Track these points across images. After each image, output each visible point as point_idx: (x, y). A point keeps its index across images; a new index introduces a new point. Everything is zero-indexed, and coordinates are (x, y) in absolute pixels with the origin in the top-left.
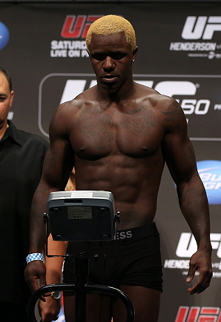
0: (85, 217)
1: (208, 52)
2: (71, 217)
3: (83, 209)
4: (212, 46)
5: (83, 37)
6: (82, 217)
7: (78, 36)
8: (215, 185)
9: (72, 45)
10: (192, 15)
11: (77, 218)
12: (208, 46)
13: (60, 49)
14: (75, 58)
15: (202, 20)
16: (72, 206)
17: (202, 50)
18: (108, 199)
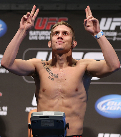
0: (50, 125)
1: (112, 37)
2: (43, 126)
3: (49, 121)
4: (115, 34)
5: (46, 29)
6: (48, 125)
7: (44, 28)
8: (117, 108)
9: (40, 33)
10: (104, 17)
11: (46, 126)
12: (113, 34)
13: (34, 36)
14: (42, 40)
15: (110, 20)
16: (44, 120)
17: (110, 36)
18: (62, 116)
